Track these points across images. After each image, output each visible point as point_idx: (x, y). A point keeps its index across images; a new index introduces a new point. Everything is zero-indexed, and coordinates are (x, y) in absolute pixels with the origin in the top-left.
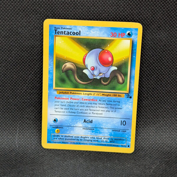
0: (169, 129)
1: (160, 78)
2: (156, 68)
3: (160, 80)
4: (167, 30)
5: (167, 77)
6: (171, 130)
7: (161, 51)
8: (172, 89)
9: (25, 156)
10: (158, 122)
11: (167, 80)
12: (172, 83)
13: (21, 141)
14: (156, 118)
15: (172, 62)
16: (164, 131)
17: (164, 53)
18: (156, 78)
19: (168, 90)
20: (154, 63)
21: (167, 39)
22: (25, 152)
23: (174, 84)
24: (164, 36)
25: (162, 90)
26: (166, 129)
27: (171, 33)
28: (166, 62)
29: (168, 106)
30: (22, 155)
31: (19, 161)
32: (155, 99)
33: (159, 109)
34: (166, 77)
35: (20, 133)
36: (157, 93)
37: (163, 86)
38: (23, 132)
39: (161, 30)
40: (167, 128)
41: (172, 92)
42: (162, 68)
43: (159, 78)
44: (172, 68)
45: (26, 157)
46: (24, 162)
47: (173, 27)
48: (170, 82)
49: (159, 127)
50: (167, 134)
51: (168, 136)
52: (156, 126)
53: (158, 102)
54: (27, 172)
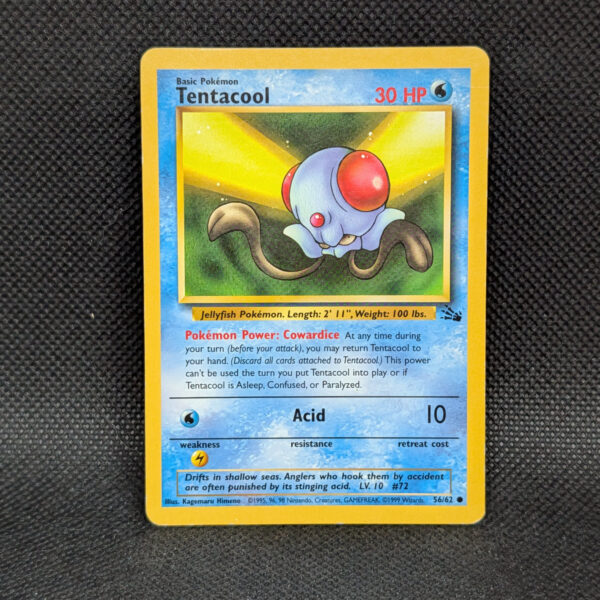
0: (558, 397)
1: (527, 216)
2: (514, 178)
3: (527, 222)
4: (552, 40)
5: (554, 211)
6: (564, 399)
7: (532, 119)
8: (571, 254)
9: (48, 488)
10: (518, 371)
11: (553, 222)
12: (568, 234)
13: (36, 437)
14: (512, 358)
15: (570, 158)
16: (538, 404)
17: (541, 124)
18: (512, 217)
19: (555, 259)
20: (504, 162)
21: (551, 73)
22: (50, 476)
23: (578, 239)
24: (541, 61)
25: (533, 259)
26: (547, 397)
27: (566, 50)
28: (548, 157)
29: (556, 317)
30: (37, 484)
31: (26, 506)
32: (510, 290)
33: (524, 328)
34: (549, 212)
35: (33, 410)
36: (518, 270)
37: (537, 244)
38: (42, 407)
39: (529, 39)
40: (550, 394)
41: (570, 265)
42: (535, 178)
43: (522, 216)
44: (568, 180)
45: (51, 494)
46: (45, 510)
47: (574, 28)
48: (564, 228)
49: (522, 390)
50: (549, 415)
51: (554, 421)
52: (513, 387)
53: (520, 300)
54: (51, 545)
